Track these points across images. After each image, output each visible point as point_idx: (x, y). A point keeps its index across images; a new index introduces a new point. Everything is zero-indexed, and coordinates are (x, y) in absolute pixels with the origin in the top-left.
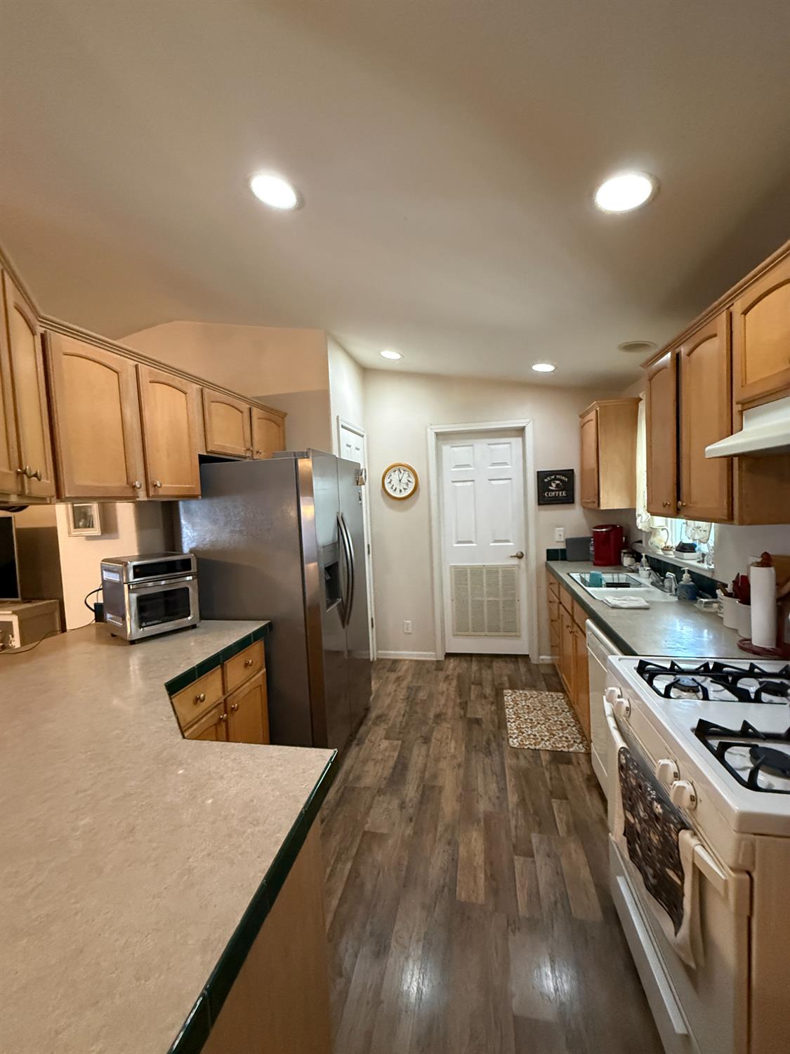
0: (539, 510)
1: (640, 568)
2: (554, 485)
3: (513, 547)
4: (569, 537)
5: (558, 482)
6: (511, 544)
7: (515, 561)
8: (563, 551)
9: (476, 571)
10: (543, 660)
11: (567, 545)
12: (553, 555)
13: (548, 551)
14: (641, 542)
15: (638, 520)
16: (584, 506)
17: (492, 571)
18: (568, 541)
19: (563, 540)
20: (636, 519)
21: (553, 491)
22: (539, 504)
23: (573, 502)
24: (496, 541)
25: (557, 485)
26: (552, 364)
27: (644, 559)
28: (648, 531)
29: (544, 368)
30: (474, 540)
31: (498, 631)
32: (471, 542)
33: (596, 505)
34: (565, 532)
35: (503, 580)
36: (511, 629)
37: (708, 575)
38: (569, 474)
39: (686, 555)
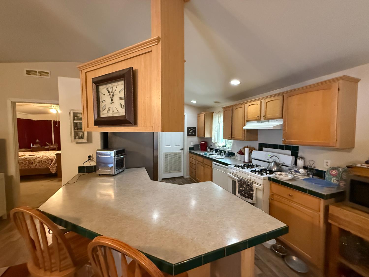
0: (188, 137)
1: (213, 151)
2: (191, 131)
3: (181, 147)
4: (195, 144)
5: (192, 130)
6: (180, 146)
7: (181, 151)
8: (193, 148)
9: (171, 154)
10: (187, 177)
11: (194, 146)
12: (190, 149)
13: (189, 148)
14: (211, 145)
15: (213, 140)
16: (198, 136)
17: (175, 154)
18: (194, 145)
19: (193, 145)
20: (212, 140)
21: (191, 132)
22: (188, 136)
23: (195, 135)
24: (176, 146)
25: (192, 131)
26: (196, 101)
27: (214, 149)
28: (214, 143)
29: (194, 102)
30: (170, 145)
31: (176, 170)
32: (169, 146)
33: (204, 136)
34: (193, 143)
35: (177, 156)
36: (179, 170)
37: (230, 151)
38: (195, 128)
39: (225, 148)
